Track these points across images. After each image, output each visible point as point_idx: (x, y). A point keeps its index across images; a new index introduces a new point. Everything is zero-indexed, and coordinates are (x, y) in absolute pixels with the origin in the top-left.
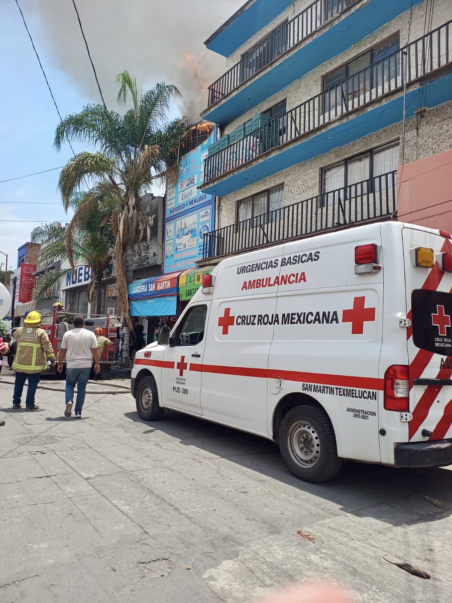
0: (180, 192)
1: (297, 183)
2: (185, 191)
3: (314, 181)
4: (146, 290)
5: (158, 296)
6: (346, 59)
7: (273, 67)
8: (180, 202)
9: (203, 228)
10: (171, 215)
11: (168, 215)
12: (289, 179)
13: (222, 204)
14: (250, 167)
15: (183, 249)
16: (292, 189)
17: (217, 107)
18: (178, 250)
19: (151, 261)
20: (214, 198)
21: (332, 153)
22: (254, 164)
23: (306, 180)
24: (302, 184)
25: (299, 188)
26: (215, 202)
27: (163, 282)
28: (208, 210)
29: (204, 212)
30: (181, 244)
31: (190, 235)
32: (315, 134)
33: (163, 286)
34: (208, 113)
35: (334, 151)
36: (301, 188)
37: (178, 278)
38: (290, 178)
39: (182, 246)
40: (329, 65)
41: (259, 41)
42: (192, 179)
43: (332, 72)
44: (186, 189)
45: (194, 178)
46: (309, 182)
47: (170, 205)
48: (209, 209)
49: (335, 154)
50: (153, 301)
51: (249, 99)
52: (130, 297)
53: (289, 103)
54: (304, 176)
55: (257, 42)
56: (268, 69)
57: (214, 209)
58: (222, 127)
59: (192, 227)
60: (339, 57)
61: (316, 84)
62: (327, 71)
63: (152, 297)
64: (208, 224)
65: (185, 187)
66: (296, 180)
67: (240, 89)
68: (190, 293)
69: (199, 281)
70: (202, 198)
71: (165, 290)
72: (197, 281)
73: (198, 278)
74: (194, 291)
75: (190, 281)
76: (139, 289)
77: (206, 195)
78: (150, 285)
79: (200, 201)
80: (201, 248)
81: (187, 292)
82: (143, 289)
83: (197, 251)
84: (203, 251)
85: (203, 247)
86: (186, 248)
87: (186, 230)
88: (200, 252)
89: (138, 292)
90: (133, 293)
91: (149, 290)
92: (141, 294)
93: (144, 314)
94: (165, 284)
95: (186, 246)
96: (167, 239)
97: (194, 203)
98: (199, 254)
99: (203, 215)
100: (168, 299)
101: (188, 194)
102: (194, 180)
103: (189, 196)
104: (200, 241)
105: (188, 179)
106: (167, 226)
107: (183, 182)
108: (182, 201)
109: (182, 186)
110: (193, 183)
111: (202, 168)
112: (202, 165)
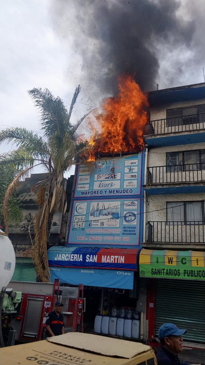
0: (96, 181)
2: (103, 182)
4: (81, 260)
5: (102, 268)
8: (96, 187)
9: (129, 214)
10: (82, 196)
11: (77, 195)
13: (149, 200)
15: (99, 226)
17: (165, 136)
18: (92, 226)
20: (142, 194)
26: (143, 197)
27: (112, 256)
28: (136, 202)
29: (130, 202)
30: (96, 221)
31: (110, 216)
33: (113, 260)
39: (99, 224)
42: (113, 175)
47: (82, 188)
50: (92, 272)
52: (51, 263)
57: (142, 203)
59: (114, 211)
63: (90, 268)
64: (136, 213)
65: (103, 178)
67: (192, 132)
68: (159, 272)
69: (172, 263)
70: (127, 191)
71: (115, 264)
72: (169, 263)
73: (170, 261)
74: (165, 271)
75: (157, 262)
76: (67, 257)
77: (132, 190)
78: (88, 255)
79: (123, 193)
80: (125, 229)
81: (154, 271)
82: (75, 258)
83: (120, 231)
84: (128, 232)
85: (128, 229)
86: (105, 226)
87: (105, 212)
88: (125, 232)
89: (66, 260)
90: (56, 259)
91: (87, 261)
92: (71, 263)
93: (74, 283)
94: (115, 258)
95: (105, 224)
96: (76, 213)
97: (115, 192)
98: (123, 234)
99: (129, 204)
100: (119, 273)
101: (107, 185)
102: (116, 176)
103: (109, 186)
104: (125, 223)
105: (108, 174)
106: (77, 204)
107: (101, 174)
108: (99, 188)
109: (98, 177)
110: (114, 178)
111: (127, 170)
112: (126, 168)
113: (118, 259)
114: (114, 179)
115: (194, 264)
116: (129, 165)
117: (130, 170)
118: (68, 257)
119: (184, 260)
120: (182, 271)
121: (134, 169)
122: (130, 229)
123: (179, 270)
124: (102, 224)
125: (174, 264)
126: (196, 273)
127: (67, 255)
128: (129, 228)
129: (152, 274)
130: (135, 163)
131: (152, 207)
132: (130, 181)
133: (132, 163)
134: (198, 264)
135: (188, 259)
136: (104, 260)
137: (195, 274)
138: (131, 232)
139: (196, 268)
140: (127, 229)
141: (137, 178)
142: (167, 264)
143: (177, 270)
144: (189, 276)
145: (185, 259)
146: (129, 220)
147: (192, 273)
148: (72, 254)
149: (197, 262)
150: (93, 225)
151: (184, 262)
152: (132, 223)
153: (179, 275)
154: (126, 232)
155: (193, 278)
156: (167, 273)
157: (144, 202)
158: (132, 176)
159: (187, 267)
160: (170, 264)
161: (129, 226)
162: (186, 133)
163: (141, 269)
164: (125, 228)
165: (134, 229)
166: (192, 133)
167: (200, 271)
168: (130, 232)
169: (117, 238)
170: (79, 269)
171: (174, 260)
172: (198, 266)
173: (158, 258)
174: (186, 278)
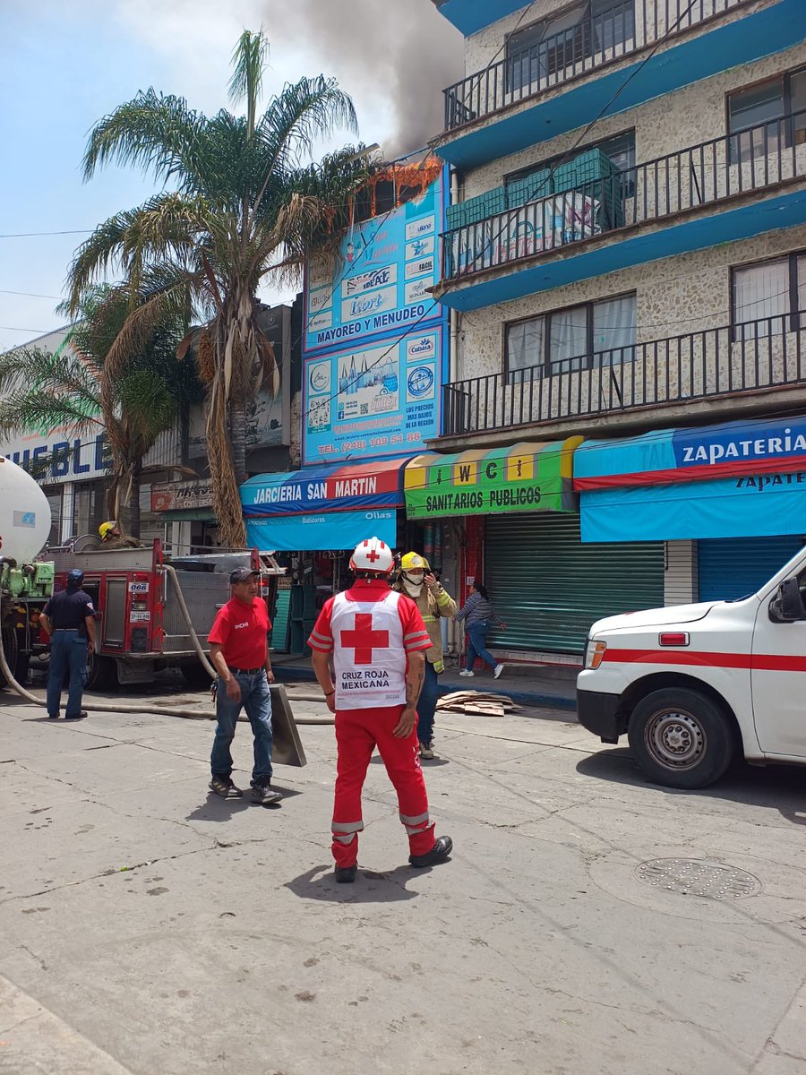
0: (345, 299)
1: (672, 292)
2: (360, 298)
3: (716, 291)
4: (299, 496)
5: (338, 509)
6: (788, 64)
7: (636, 62)
8: (347, 317)
9: (418, 373)
10: (321, 344)
11: (311, 343)
12: (650, 285)
13: (465, 326)
14: (578, 254)
15: (359, 415)
16: (658, 303)
17: (477, 129)
18: (346, 417)
19: (266, 438)
20: (446, 313)
21: (762, 239)
22: (590, 249)
23: (694, 287)
24: (685, 294)
25: (678, 302)
26: (449, 321)
27: (354, 481)
28: (432, 339)
29: (420, 340)
30: (351, 405)
31: (380, 386)
32: (760, 199)
33: (355, 488)
34: (451, 139)
35: (768, 235)
36: (682, 301)
37: (402, 471)
38: (650, 282)
39: (358, 409)
40: (745, 73)
41: (552, 13)
42: (381, 274)
43: (748, 87)
44: (363, 293)
45: (386, 271)
46: (704, 292)
47: (319, 324)
48: (433, 336)
49: (768, 241)
50: (322, 520)
51: (548, 122)
52: (247, 511)
53: (643, 137)
54: (691, 279)
55: (549, 14)
56: (624, 63)
57: (446, 337)
58: (462, 173)
59: (387, 371)
60: (771, 59)
61: (714, 106)
62: (741, 84)
63: (316, 511)
64: (431, 367)
65: (359, 288)
66: (667, 286)
67: (542, 98)
68: (441, 504)
69: (467, 480)
70: (412, 312)
71: (359, 497)
72: (462, 480)
73: (465, 474)
74: (453, 501)
75: (439, 481)
76: (275, 494)
77: (422, 306)
78: (311, 486)
79: (405, 318)
80: (411, 413)
81: (431, 502)
82: (289, 494)
83: (400, 420)
84: (417, 420)
85: (418, 412)
86: (371, 412)
87: (368, 377)
88: (411, 421)
89: (274, 500)
90: (256, 502)
91: (310, 498)
92: (283, 505)
93: (293, 545)
94: (359, 484)
95: (369, 408)
96: (311, 392)
97: (387, 321)
98: (408, 426)
99: (416, 347)
100: (369, 516)
101: (370, 304)
102: (387, 276)
103: (374, 307)
104: (410, 398)
105: (369, 273)
106: (311, 368)
107: (355, 278)
108: (353, 318)
109: (351, 286)
110: (384, 281)
111: (410, 253)
112: (408, 247)
113: (364, 484)
114: (384, 284)
115: (512, 475)
116: (415, 235)
117: (418, 249)
118: (277, 494)
119: (492, 468)
120: (486, 496)
121: (427, 244)
122: (420, 412)
123: (480, 493)
124: (365, 408)
125: (472, 479)
126: (515, 495)
127: (275, 489)
128: (420, 408)
129: (429, 510)
130: (429, 226)
131: (470, 344)
132: (417, 283)
133: (422, 229)
134: (520, 475)
135: (500, 464)
136: (340, 490)
137: (512, 498)
138: (423, 419)
139: (515, 483)
140: (414, 413)
141: (432, 270)
142: (458, 482)
143: (477, 493)
144: (499, 504)
145: (495, 466)
146: (419, 390)
147: (505, 497)
148: (283, 486)
149: (519, 469)
150: (347, 414)
151: (491, 473)
152: (424, 394)
153: (479, 506)
154: (414, 421)
155: (509, 509)
156: (457, 504)
157: (452, 334)
158: (422, 267)
159: (498, 485)
160: (465, 482)
161: (418, 405)
162: (528, 106)
163: (409, 501)
164: (410, 410)
165: (428, 411)
166: (543, 100)
167: (523, 490)
168: (420, 420)
169: (396, 437)
170: (297, 517)
171: (473, 470)
172: (519, 478)
173: (440, 471)
174: (496, 509)
